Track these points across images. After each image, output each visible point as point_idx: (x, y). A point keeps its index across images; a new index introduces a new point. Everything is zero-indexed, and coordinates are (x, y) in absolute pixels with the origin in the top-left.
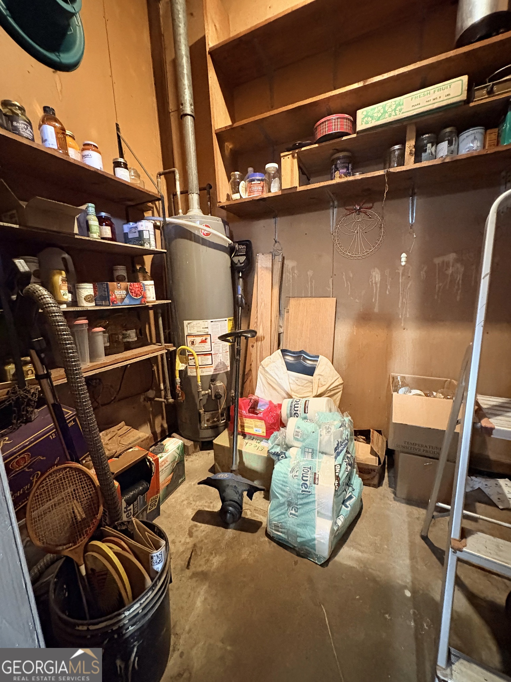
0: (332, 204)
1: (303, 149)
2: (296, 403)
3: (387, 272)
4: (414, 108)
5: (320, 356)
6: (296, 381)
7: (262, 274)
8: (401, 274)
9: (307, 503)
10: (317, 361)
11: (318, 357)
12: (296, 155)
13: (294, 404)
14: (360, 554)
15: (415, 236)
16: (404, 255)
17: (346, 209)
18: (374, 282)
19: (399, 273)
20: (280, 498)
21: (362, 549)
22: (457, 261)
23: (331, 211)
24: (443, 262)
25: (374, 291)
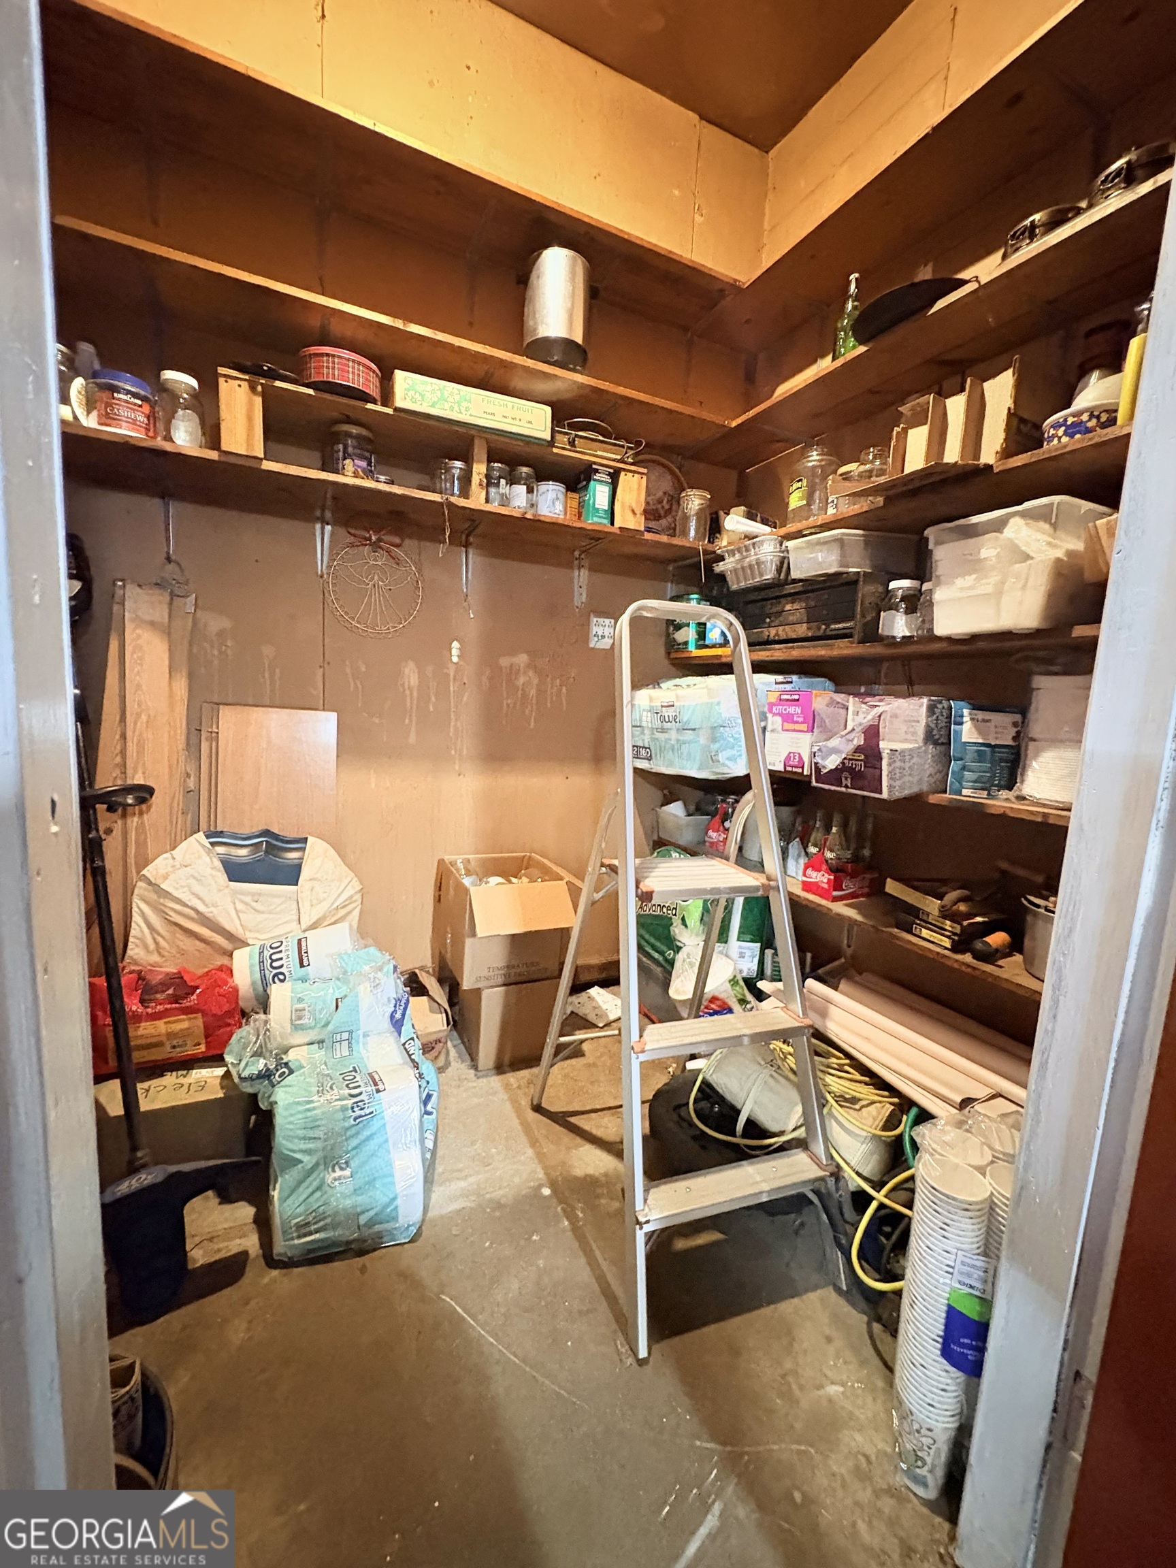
0: (318, 513)
1: (278, 384)
2: (272, 951)
3: (429, 670)
4: (485, 416)
5: (310, 839)
6: (254, 904)
7: (139, 637)
8: (452, 677)
9: (368, 1139)
10: (303, 849)
11: (305, 840)
12: (259, 388)
13: (267, 954)
14: (463, 1184)
15: (472, 616)
16: (455, 644)
17: (349, 532)
18: (406, 686)
19: (449, 675)
20: (306, 1159)
21: (463, 1174)
22: (529, 666)
23: (318, 526)
24: (511, 665)
25: (408, 704)
